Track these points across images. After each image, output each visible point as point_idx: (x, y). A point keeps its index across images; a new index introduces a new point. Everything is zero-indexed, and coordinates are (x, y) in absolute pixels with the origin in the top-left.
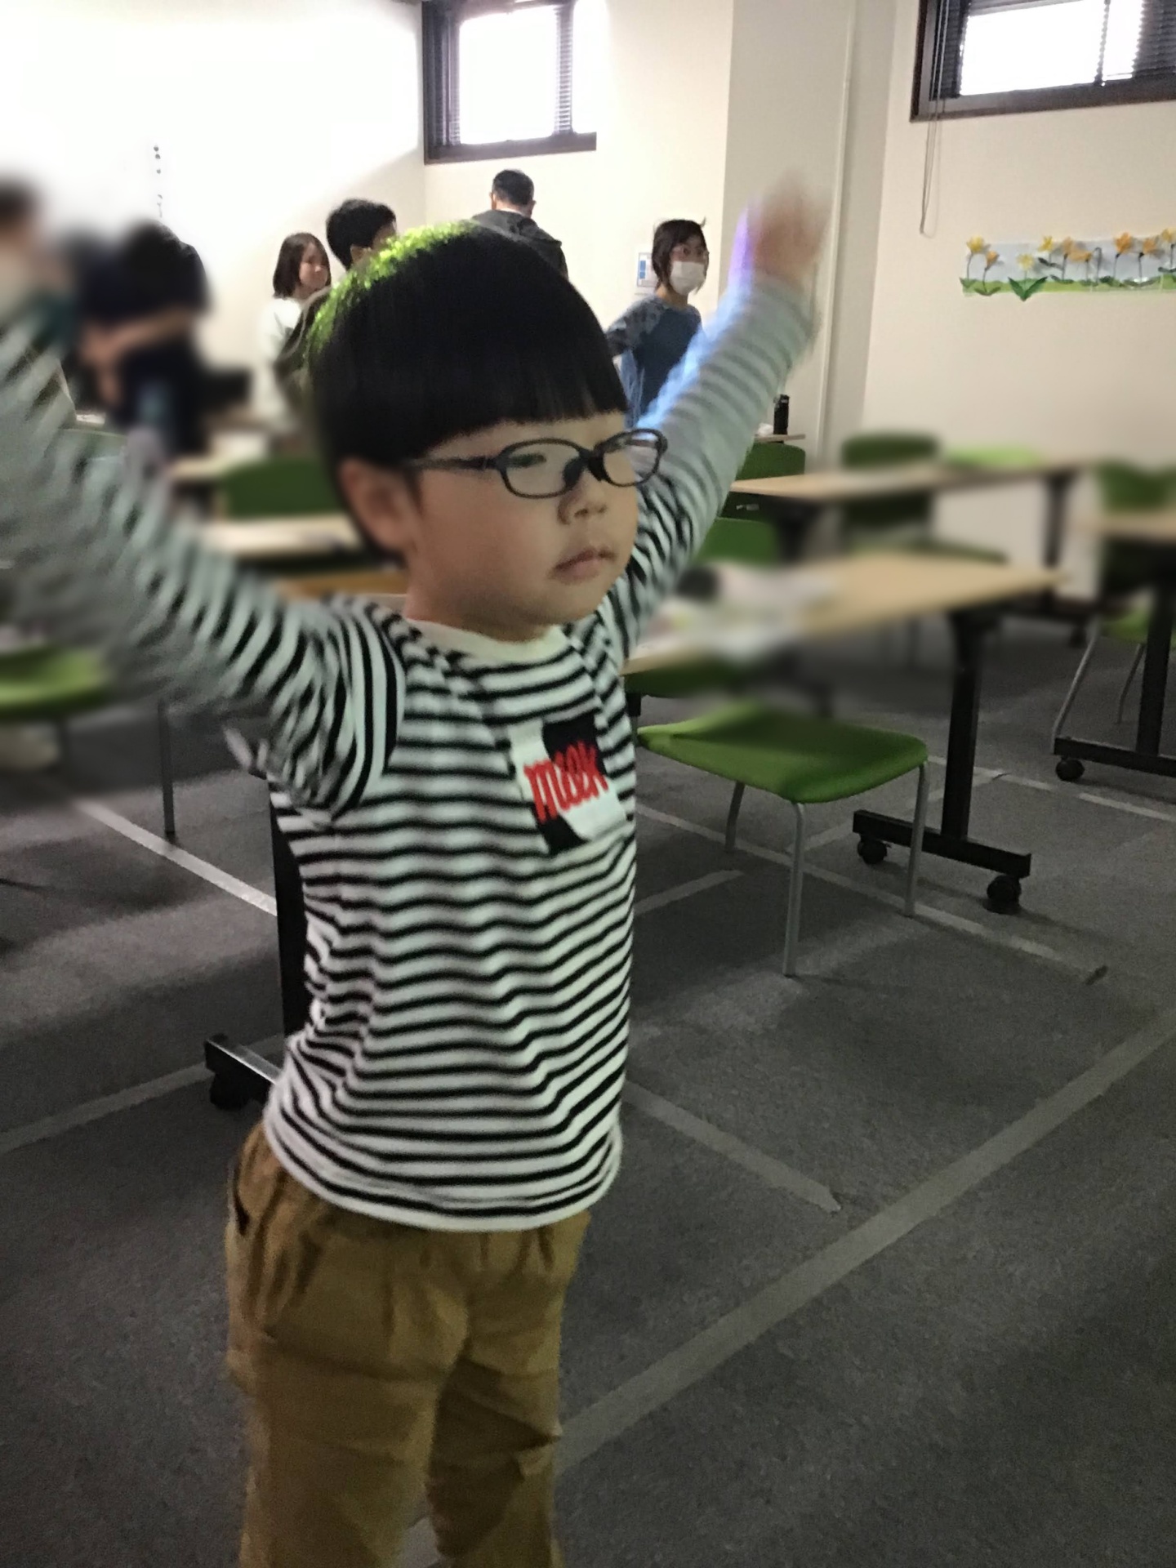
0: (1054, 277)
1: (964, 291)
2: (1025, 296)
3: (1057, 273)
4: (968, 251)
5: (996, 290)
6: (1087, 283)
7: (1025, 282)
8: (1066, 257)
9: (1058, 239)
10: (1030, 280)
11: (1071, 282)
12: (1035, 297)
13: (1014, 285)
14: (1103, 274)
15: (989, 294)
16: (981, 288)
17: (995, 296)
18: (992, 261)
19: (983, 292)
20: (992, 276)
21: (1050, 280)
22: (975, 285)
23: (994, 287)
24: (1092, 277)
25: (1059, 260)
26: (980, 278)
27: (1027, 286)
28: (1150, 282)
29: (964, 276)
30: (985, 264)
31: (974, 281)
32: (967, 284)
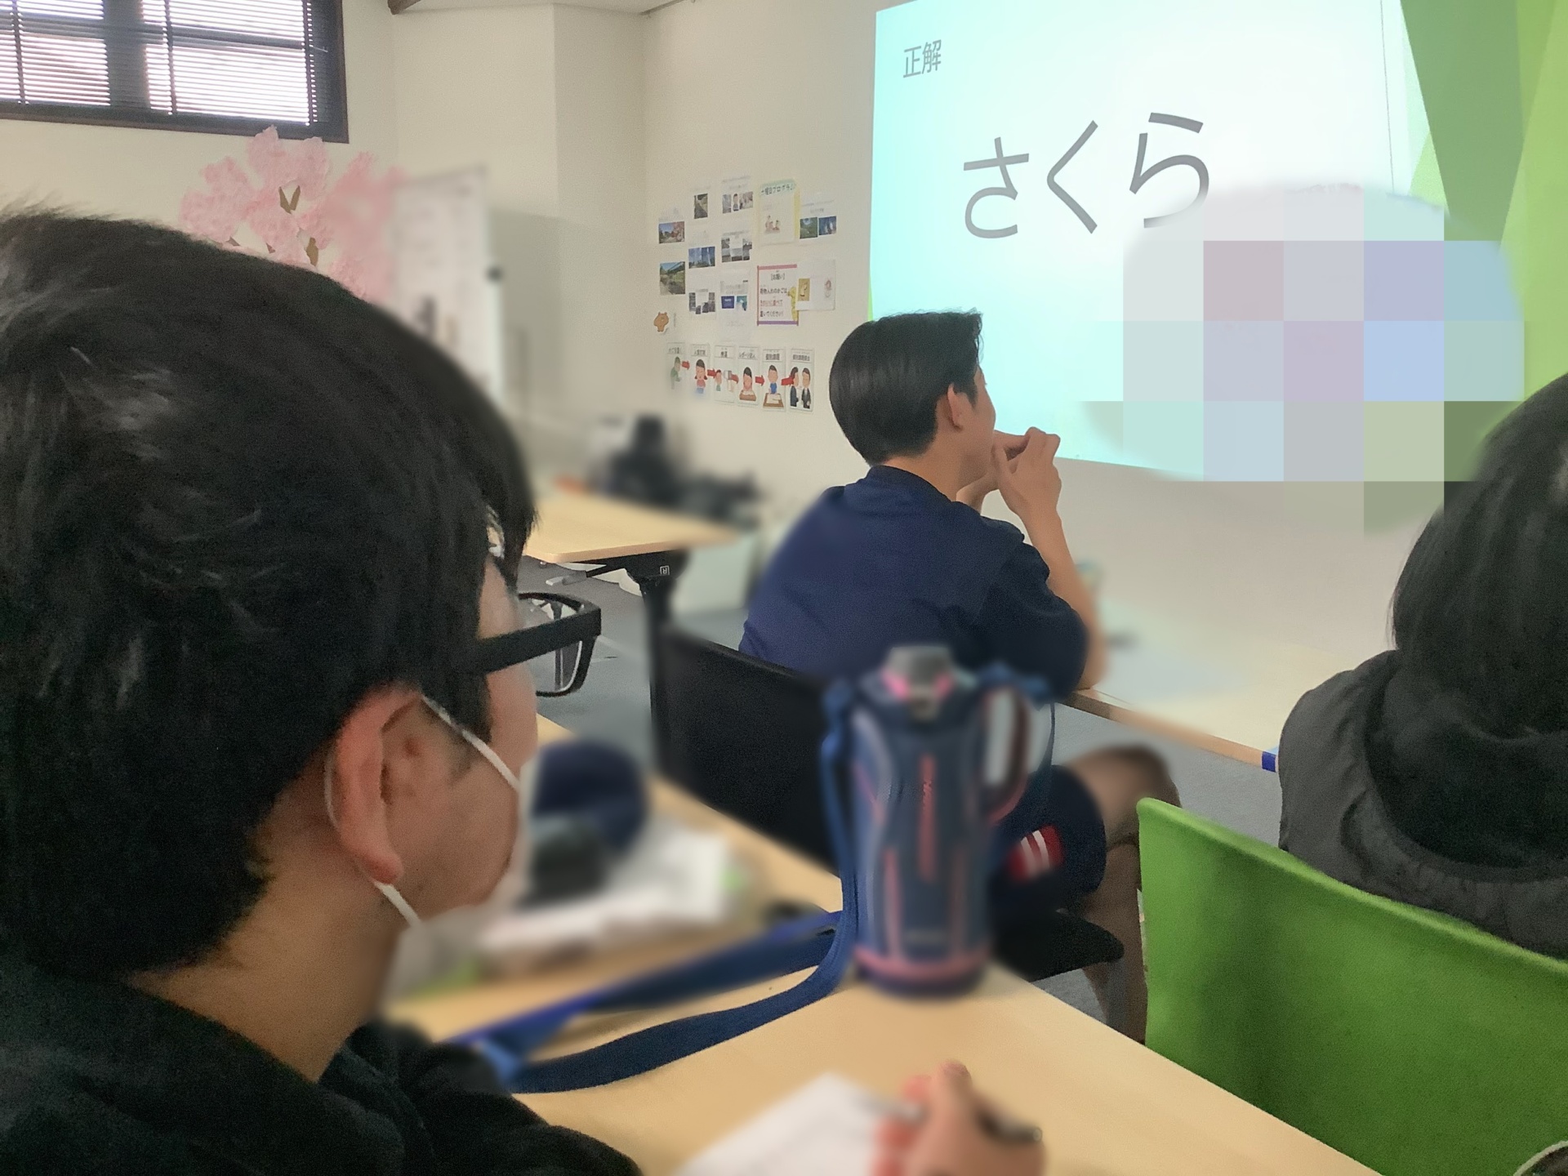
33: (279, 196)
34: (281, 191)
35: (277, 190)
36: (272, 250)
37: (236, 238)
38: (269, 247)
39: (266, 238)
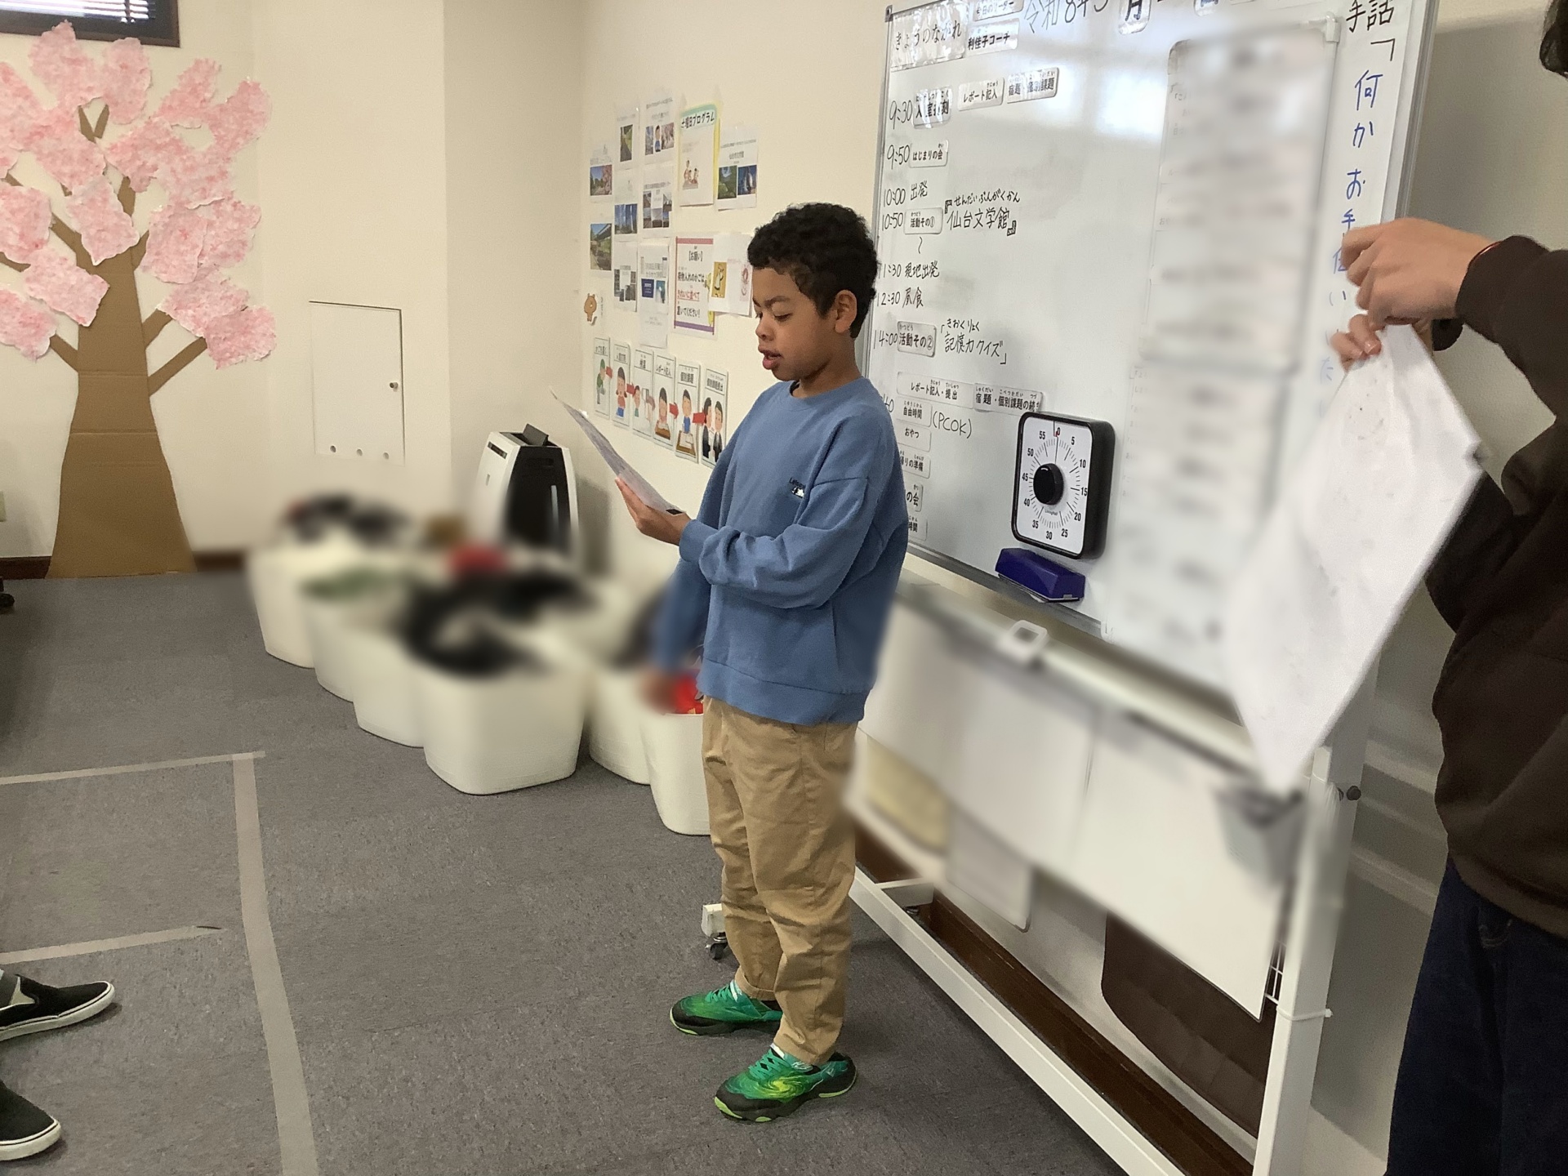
33: (77, 119)
34: (81, 110)
35: (75, 109)
36: (67, 193)
37: (15, 175)
38: (64, 188)
39: (58, 175)
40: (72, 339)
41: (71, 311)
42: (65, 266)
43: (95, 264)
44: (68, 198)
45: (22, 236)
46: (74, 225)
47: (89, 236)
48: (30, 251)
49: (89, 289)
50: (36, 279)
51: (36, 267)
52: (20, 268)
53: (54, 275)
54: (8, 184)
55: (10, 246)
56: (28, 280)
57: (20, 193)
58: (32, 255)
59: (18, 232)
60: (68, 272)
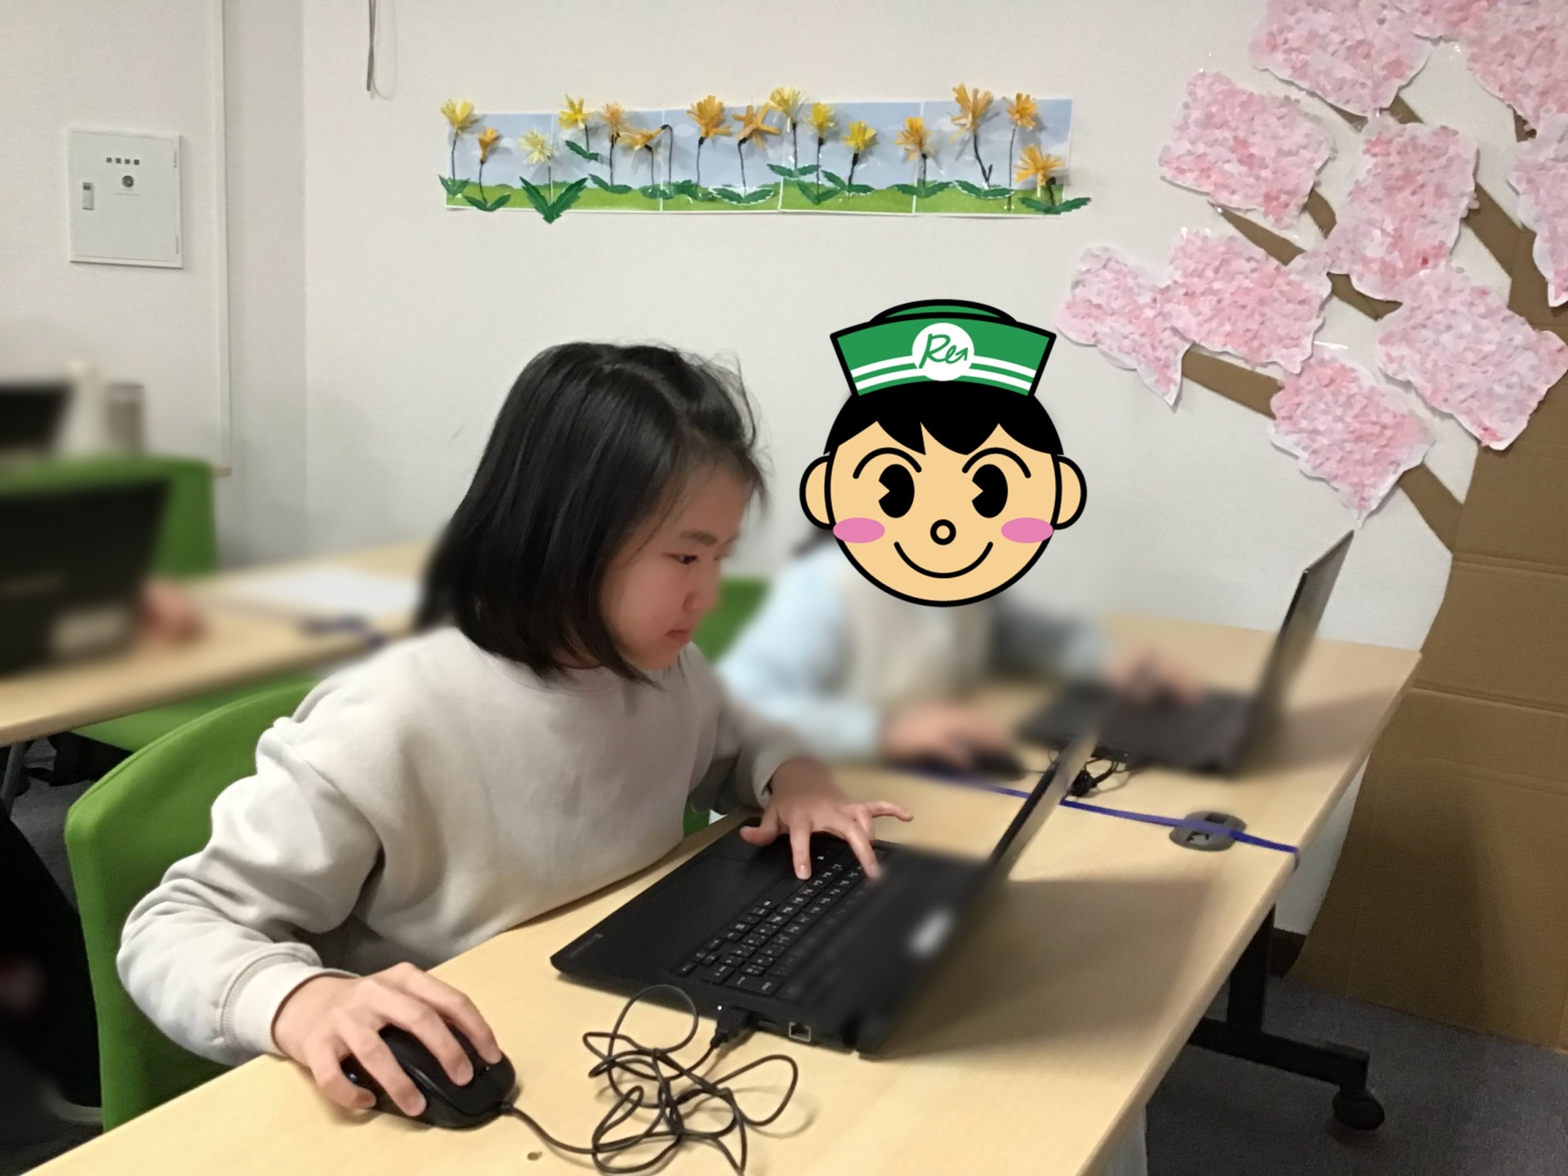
0: (596, 179)
1: (449, 201)
2: (551, 214)
3: (603, 173)
4: (446, 130)
5: (502, 202)
6: (652, 194)
7: (548, 187)
8: (613, 140)
9: (594, 107)
10: (556, 185)
11: (625, 189)
12: (566, 215)
13: (533, 193)
14: (678, 178)
15: (491, 209)
16: (479, 197)
17: (501, 211)
18: (489, 147)
19: (481, 205)
20: (495, 175)
21: (589, 184)
22: (470, 191)
23: (497, 196)
24: (661, 181)
25: (602, 146)
26: (474, 179)
27: (552, 197)
28: (761, 194)
29: (447, 175)
30: (478, 153)
31: (465, 183)
32: (454, 187)
36: (1524, 131)
37: (1410, 98)
38: (1520, 121)
39: (1510, 93)
40: (1456, 476)
41: (1469, 413)
42: (1482, 309)
43: (1554, 302)
44: (1526, 144)
45: (1397, 240)
46: (1521, 211)
47: (1554, 237)
48: (1410, 272)
49: (1524, 363)
50: (1406, 338)
51: (1413, 309)
52: (1376, 309)
53: (1449, 328)
54: (1390, 121)
55: (1366, 261)
56: (1386, 340)
57: (1414, 138)
58: (1410, 283)
59: (1390, 228)
60: (1484, 323)
